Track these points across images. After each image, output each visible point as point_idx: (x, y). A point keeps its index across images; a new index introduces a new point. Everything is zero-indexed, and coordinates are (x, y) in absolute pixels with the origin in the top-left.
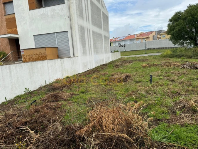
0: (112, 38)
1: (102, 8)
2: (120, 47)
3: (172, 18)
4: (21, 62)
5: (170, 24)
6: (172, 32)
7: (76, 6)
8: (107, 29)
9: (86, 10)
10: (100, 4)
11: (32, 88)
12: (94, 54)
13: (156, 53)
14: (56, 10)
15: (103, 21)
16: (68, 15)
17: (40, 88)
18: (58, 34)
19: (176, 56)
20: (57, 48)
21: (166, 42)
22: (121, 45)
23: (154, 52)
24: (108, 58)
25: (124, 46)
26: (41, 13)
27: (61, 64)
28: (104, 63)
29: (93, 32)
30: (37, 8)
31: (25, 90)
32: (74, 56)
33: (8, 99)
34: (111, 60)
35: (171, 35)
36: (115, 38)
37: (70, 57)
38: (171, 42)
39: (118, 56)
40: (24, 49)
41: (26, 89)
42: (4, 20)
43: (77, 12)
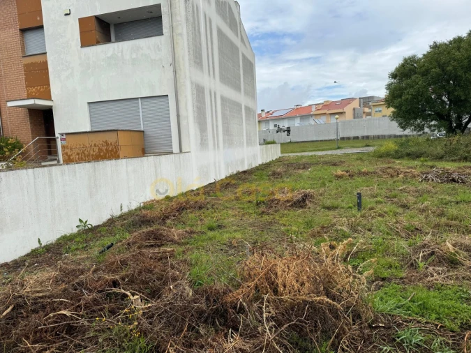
0: (260, 112)
1: (242, 45)
2: (279, 133)
3: (398, 70)
4: (55, 162)
5: (391, 84)
6: (397, 101)
7: (188, 40)
8: (251, 92)
10: (237, 36)
11: (94, 221)
12: (224, 147)
13: (362, 149)
14: (142, 50)
15: (244, 75)
16: (170, 60)
17: (112, 221)
18: (146, 101)
19: (408, 155)
20: (143, 131)
21: (385, 124)
22: (281, 129)
23: (358, 145)
24: (255, 157)
25: (288, 131)
26: (109, 55)
27: (155, 167)
28: (246, 168)
29: (223, 99)
30: (98, 43)
31: (79, 223)
32: (181, 151)
33: (44, 243)
34: (259, 161)
35: (395, 107)
36: (266, 111)
37: (171, 153)
38: (395, 124)
39: (274, 153)
40: (66, 134)
41: (81, 221)
42: (21, 67)
43: (189, 55)
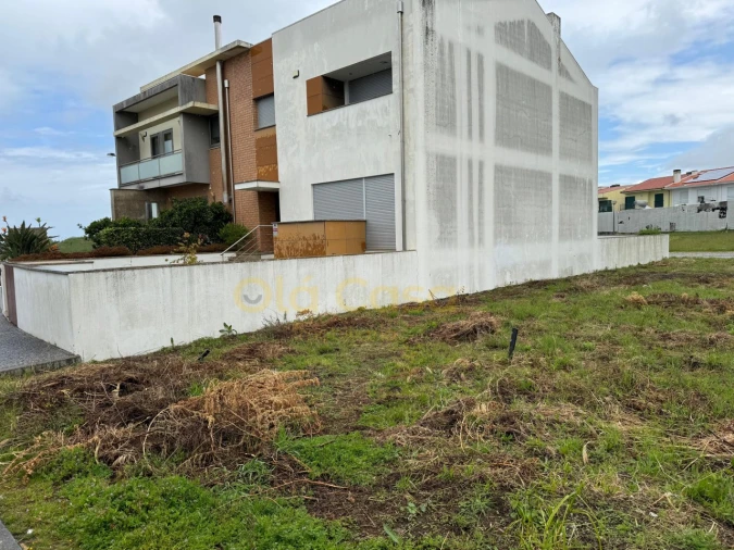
0: (672, 174)
1: (563, 80)
2: (702, 212)
4: (272, 256)
7: (426, 96)
9: (469, 101)
10: (549, 68)
11: (241, 327)
12: (495, 243)
14: (369, 115)
15: (562, 125)
16: (399, 126)
18: (371, 182)
20: (365, 221)
22: (708, 205)
24: (582, 257)
25: (723, 208)
26: (334, 124)
28: (552, 275)
29: (500, 169)
30: (325, 109)
31: (223, 328)
32: (405, 249)
33: (176, 344)
34: (596, 265)
36: (684, 172)
37: (394, 250)
40: (278, 224)
41: (225, 325)
42: (253, 143)
